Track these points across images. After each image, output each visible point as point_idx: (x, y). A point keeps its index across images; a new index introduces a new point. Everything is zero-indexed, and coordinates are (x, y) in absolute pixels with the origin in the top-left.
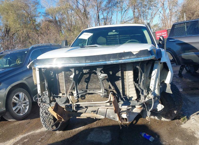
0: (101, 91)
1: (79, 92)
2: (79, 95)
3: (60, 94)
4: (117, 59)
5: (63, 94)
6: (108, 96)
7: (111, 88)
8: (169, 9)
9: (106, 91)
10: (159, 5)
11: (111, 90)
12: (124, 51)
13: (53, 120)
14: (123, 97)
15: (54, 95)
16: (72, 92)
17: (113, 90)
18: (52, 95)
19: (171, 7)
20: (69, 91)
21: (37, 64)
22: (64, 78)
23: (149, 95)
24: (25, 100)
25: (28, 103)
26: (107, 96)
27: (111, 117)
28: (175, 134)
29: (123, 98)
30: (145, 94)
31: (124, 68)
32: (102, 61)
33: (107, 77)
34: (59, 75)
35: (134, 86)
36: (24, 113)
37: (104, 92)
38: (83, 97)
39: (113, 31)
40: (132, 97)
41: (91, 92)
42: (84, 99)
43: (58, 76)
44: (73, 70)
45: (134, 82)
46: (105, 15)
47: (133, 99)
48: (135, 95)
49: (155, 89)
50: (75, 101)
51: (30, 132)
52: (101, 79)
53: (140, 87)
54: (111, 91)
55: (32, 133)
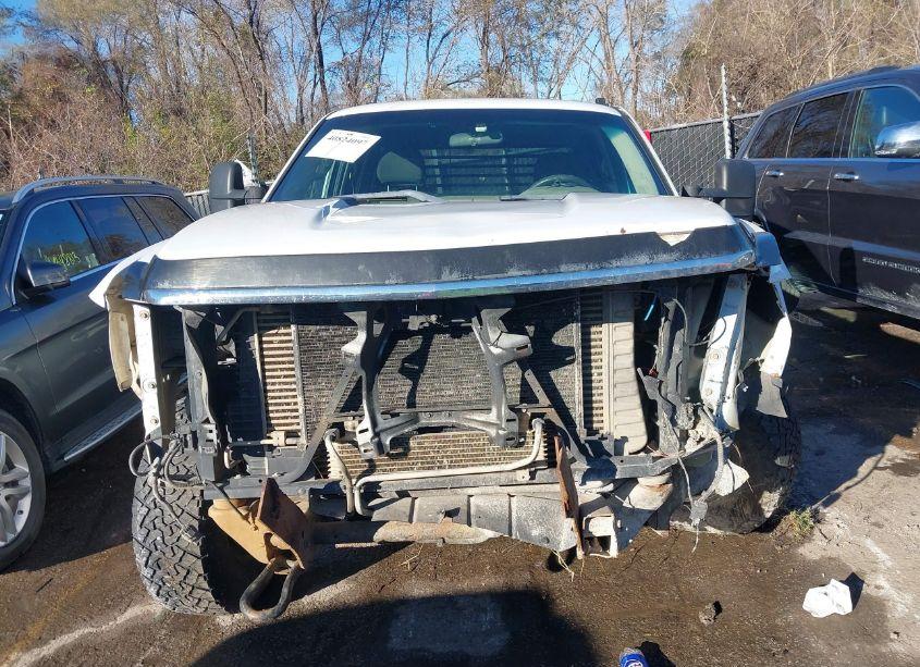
0: (492, 417)
1: (383, 423)
2: (383, 436)
3: (273, 434)
4: (591, 267)
5: (289, 434)
6: (523, 440)
7: (537, 401)
8: (628, 42)
9: (513, 415)
10: (589, 21)
11: (537, 411)
12: (623, 231)
13: (200, 562)
14: (586, 441)
15: (241, 439)
16: (340, 426)
17: (544, 411)
18: (230, 440)
19: (638, 33)
20: (328, 416)
21: (166, 285)
22: (297, 354)
23: (700, 428)
24: (10, 465)
25: (27, 483)
26: (517, 441)
27: (535, 532)
28: (786, 588)
29: (587, 445)
30: (683, 421)
31: (595, 309)
32: (520, 273)
33: (528, 351)
34: (264, 339)
35: (634, 387)
36: (11, 537)
37: (508, 421)
38: (400, 445)
39: (477, 129)
40: (625, 439)
41: (435, 421)
42: (404, 455)
43: (261, 342)
44: (360, 317)
45: (639, 370)
46: (352, 47)
47: (628, 448)
48: (642, 428)
49: (723, 401)
50: (360, 466)
51: (70, 630)
52: (499, 357)
53: (663, 392)
54: (534, 416)
55: (83, 637)
